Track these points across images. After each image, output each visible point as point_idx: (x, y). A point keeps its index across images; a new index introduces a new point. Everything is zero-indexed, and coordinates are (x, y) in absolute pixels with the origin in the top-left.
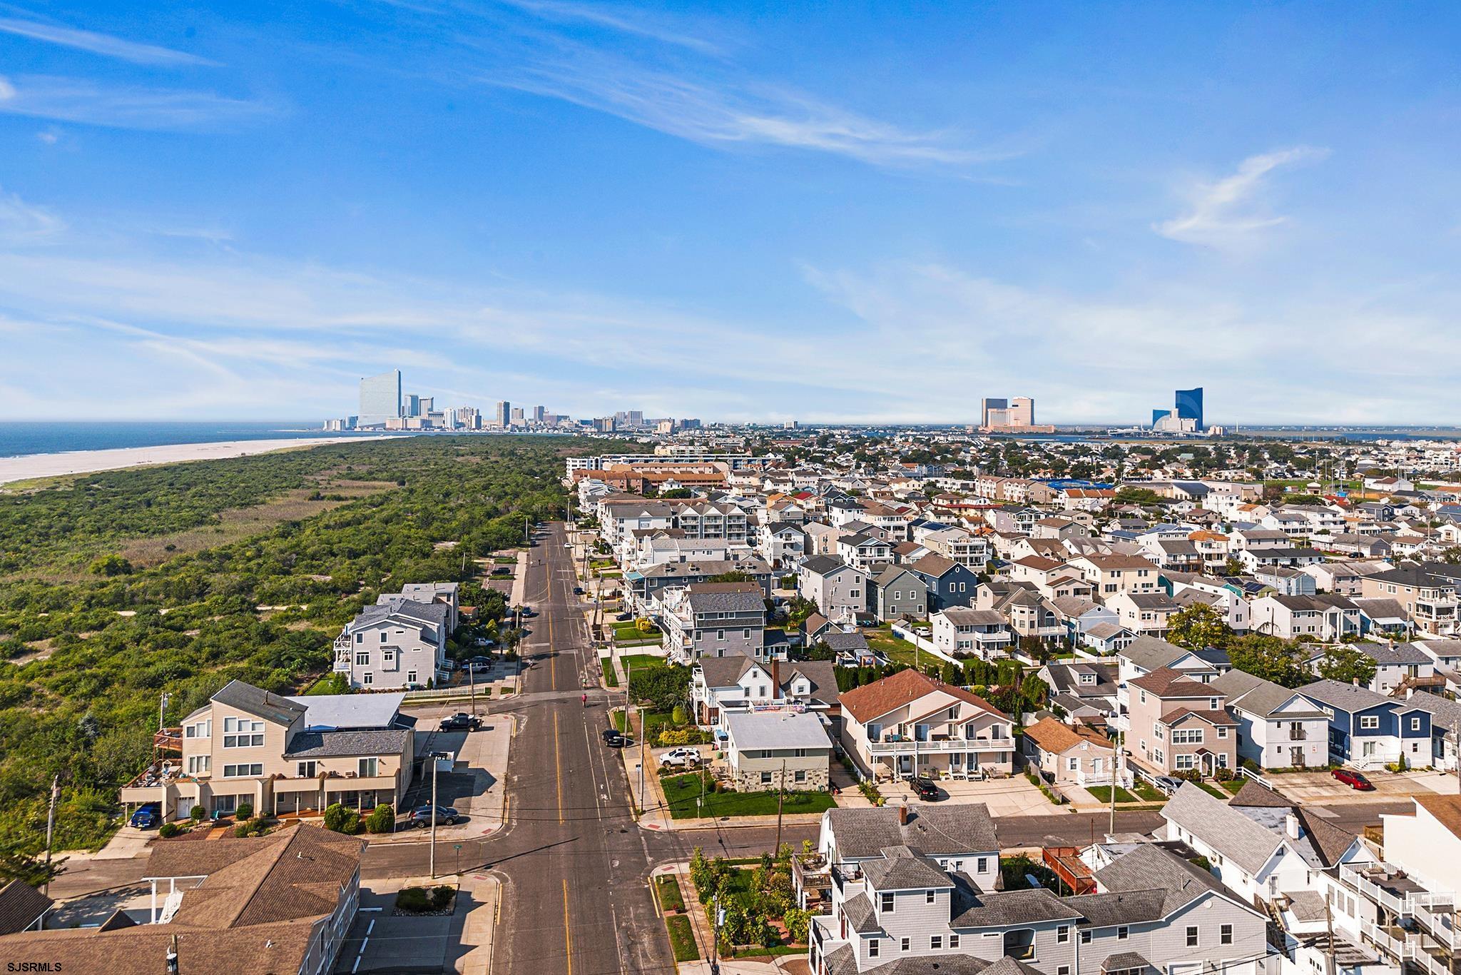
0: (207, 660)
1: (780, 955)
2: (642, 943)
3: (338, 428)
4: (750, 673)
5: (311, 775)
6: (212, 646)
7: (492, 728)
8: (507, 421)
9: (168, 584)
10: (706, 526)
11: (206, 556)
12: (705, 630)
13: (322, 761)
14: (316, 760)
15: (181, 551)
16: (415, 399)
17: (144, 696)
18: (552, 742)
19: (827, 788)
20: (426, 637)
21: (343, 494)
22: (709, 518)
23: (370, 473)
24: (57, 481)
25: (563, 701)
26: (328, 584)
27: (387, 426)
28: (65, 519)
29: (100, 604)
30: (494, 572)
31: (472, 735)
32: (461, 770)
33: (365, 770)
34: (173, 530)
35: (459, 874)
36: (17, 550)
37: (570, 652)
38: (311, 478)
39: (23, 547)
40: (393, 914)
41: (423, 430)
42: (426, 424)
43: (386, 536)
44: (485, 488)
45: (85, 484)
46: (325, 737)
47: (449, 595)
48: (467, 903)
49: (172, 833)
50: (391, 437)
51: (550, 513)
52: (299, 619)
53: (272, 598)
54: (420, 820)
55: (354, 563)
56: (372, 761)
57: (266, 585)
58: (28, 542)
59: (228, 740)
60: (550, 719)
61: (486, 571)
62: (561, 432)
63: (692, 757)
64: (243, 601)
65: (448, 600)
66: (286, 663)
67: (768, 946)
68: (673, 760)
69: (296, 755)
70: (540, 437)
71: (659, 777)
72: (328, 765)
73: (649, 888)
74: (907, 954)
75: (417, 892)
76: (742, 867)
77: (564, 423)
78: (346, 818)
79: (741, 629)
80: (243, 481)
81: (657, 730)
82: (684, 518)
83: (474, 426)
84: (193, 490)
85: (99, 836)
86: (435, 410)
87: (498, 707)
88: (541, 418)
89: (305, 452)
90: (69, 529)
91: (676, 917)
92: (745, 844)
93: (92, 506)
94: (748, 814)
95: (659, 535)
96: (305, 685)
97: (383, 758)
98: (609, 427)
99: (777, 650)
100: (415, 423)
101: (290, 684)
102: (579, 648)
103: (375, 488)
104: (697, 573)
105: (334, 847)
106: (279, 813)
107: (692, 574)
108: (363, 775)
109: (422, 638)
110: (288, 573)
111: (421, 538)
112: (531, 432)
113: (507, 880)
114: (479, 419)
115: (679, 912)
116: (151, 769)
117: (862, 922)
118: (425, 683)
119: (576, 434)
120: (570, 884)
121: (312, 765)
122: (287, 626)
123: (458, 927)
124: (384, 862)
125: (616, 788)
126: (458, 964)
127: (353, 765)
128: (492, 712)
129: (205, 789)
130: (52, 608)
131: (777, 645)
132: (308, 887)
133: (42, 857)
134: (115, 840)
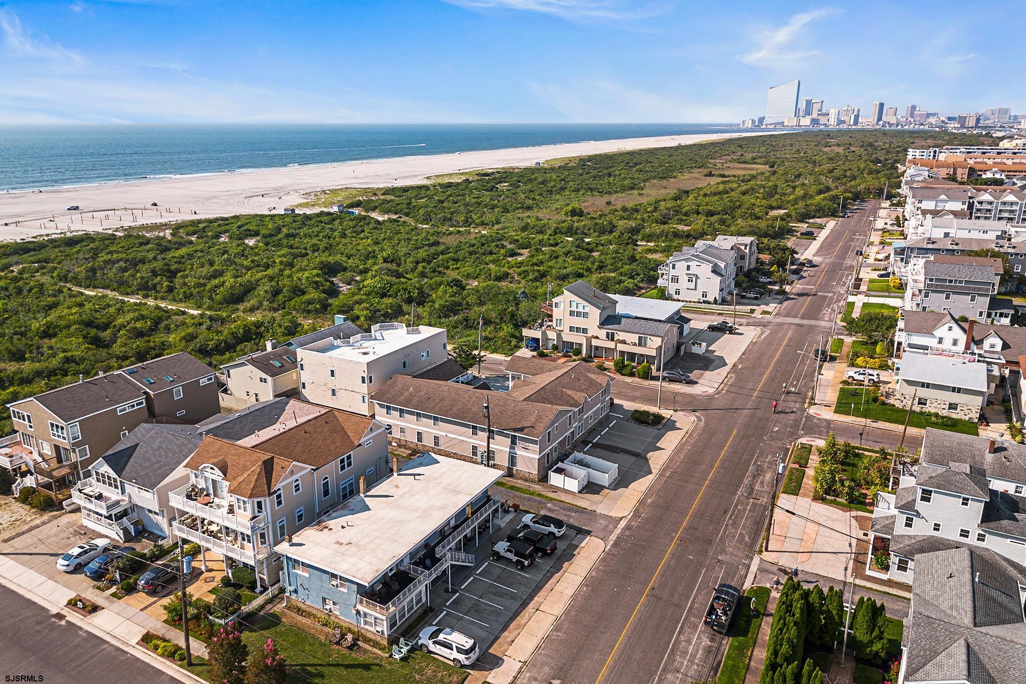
0: (596, 270)
1: (857, 510)
2: (764, 476)
3: (750, 126)
4: (946, 327)
5: (612, 340)
6: (600, 262)
7: (742, 334)
8: (880, 119)
9: (596, 224)
10: (1001, 211)
11: (625, 209)
12: (933, 291)
13: (619, 333)
14: (615, 332)
15: (614, 205)
16: (809, 103)
17: (558, 285)
18: (776, 350)
19: (976, 420)
20: (716, 271)
21: (726, 173)
22: (1005, 203)
23: (754, 158)
24: (570, 160)
25: (801, 326)
26: (685, 232)
27: (785, 124)
28: (563, 183)
29: (561, 232)
30: (802, 234)
31: (727, 336)
32: (708, 355)
33: (641, 343)
34: (616, 192)
35: (675, 411)
36: (534, 199)
37: (826, 294)
38: (712, 161)
39: (537, 197)
40: (628, 421)
41: (811, 127)
42: (815, 122)
43: (738, 203)
44: (831, 171)
45: (584, 162)
46: (623, 320)
47: (746, 245)
48: (671, 426)
49: (542, 355)
50: (785, 132)
51: (871, 193)
52: (656, 251)
53: (649, 238)
54: (667, 377)
55: (707, 220)
56: (645, 338)
57: (647, 230)
58: (541, 194)
60: (784, 336)
61: (797, 232)
62: (926, 127)
63: (871, 377)
64: (629, 238)
65: (745, 249)
66: (635, 277)
67: (850, 503)
68: (857, 377)
69: (605, 327)
70: (904, 132)
71: (841, 386)
72: (621, 336)
73: (789, 449)
74: (936, 533)
75: (646, 413)
76: (866, 453)
77: (932, 120)
78: (624, 366)
79: (968, 294)
80: (668, 163)
81: (856, 355)
82: (981, 203)
83: (852, 123)
84: (638, 167)
85: (511, 350)
86: (824, 111)
87: (754, 322)
88: (912, 115)
89: (718, 143)
90: (563, 189)
91: (797, 469)
92: (879, 440)
93: (581, 175)
94: (896, 422)
95: (944, 215)
96: (643, 291)
97: (652, 338)
98: (972, 123)
99: (1001, 315)
100: (806, 121)
101: (634, 289)
102: (834, 293)
103: (752, 169)
104: (955, 247)
105: (593, 376)
106: (595, 357)
107: (950, 247)
108: (640, 345)
109: (712, 272)
110: (665, 223)
111: (762, 206)
112: (900, 127)
113: (701, 420)
114: (857, 117)
115: (801, 466)
116: (539, 321)
117: (903, 503)
118: (712, 300)
119: (937, 129)
120: (738, 433)
121: (613, 334)
122: (648, 256)
123: (659, 437)
124: (638, 394)
125: (805, 385)
126: (649, 455)
127: (634, 338)
128: (748, 324)
129: (559, 336)
130: (537, 233)
131: (1002, 311)
132: (569, 392)
133: (476, 352)
134: (518, 353)
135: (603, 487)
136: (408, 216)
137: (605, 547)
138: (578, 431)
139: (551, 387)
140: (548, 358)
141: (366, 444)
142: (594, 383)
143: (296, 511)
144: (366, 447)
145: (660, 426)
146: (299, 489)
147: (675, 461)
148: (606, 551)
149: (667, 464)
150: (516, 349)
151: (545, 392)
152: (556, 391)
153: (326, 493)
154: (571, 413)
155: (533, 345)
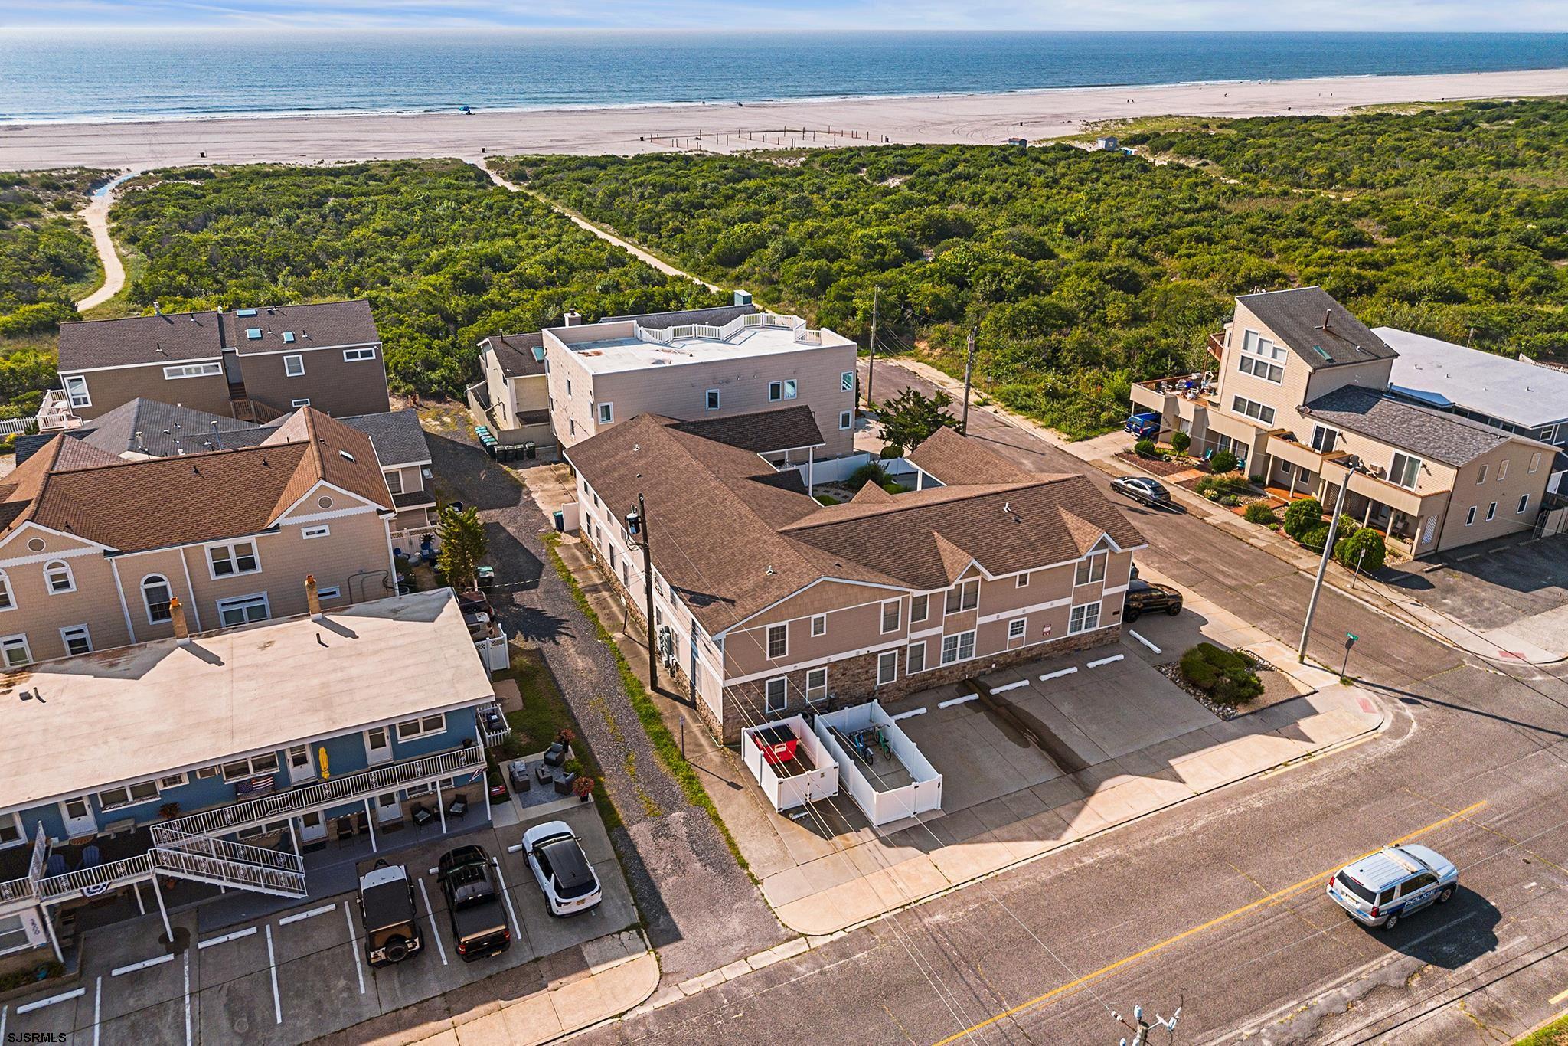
5: (1324, 449)
13: (1349, 435)
14: (1338, 430)
33: (1398, 473)
35: (1346, 680)
40: (1160, 668)
46: (1382, 404)
56: (1412, 463)
59: (1246, 362)
69: (1315, 412)
72: (1350, 443)
78: (1313, 525)
85: (1090, 429)
97: (1438, 467)
105: (1071, 520)
108: (1390, 478)
113: (1402, 735)
116: (1195, 376)
121: (1332, 434)
124: (1288, 605)
126: (1114, 782)
127: (1385, 457)
129: (1203, 416)
132: (944, 544)
134: (1102, 439)
135: (864, 822)
136: (1218, 162)
137: (642, 1004)
138: (942, 651)
139: (906, 520)
140: (1155, 464)
141: (304, 531)
142: (1060, 539)
143: (63, 631)
144: (305, 537)
145: (1241, 710)
146: (66, 585)
147: (1165, 826)
148: (625, 1018)
149: (1127, 828)
150: (1106, 430)
151: (872, 528)
152: (911, 531)
153: (160, 610)
154: (899, 598)
155: (1142, 427)
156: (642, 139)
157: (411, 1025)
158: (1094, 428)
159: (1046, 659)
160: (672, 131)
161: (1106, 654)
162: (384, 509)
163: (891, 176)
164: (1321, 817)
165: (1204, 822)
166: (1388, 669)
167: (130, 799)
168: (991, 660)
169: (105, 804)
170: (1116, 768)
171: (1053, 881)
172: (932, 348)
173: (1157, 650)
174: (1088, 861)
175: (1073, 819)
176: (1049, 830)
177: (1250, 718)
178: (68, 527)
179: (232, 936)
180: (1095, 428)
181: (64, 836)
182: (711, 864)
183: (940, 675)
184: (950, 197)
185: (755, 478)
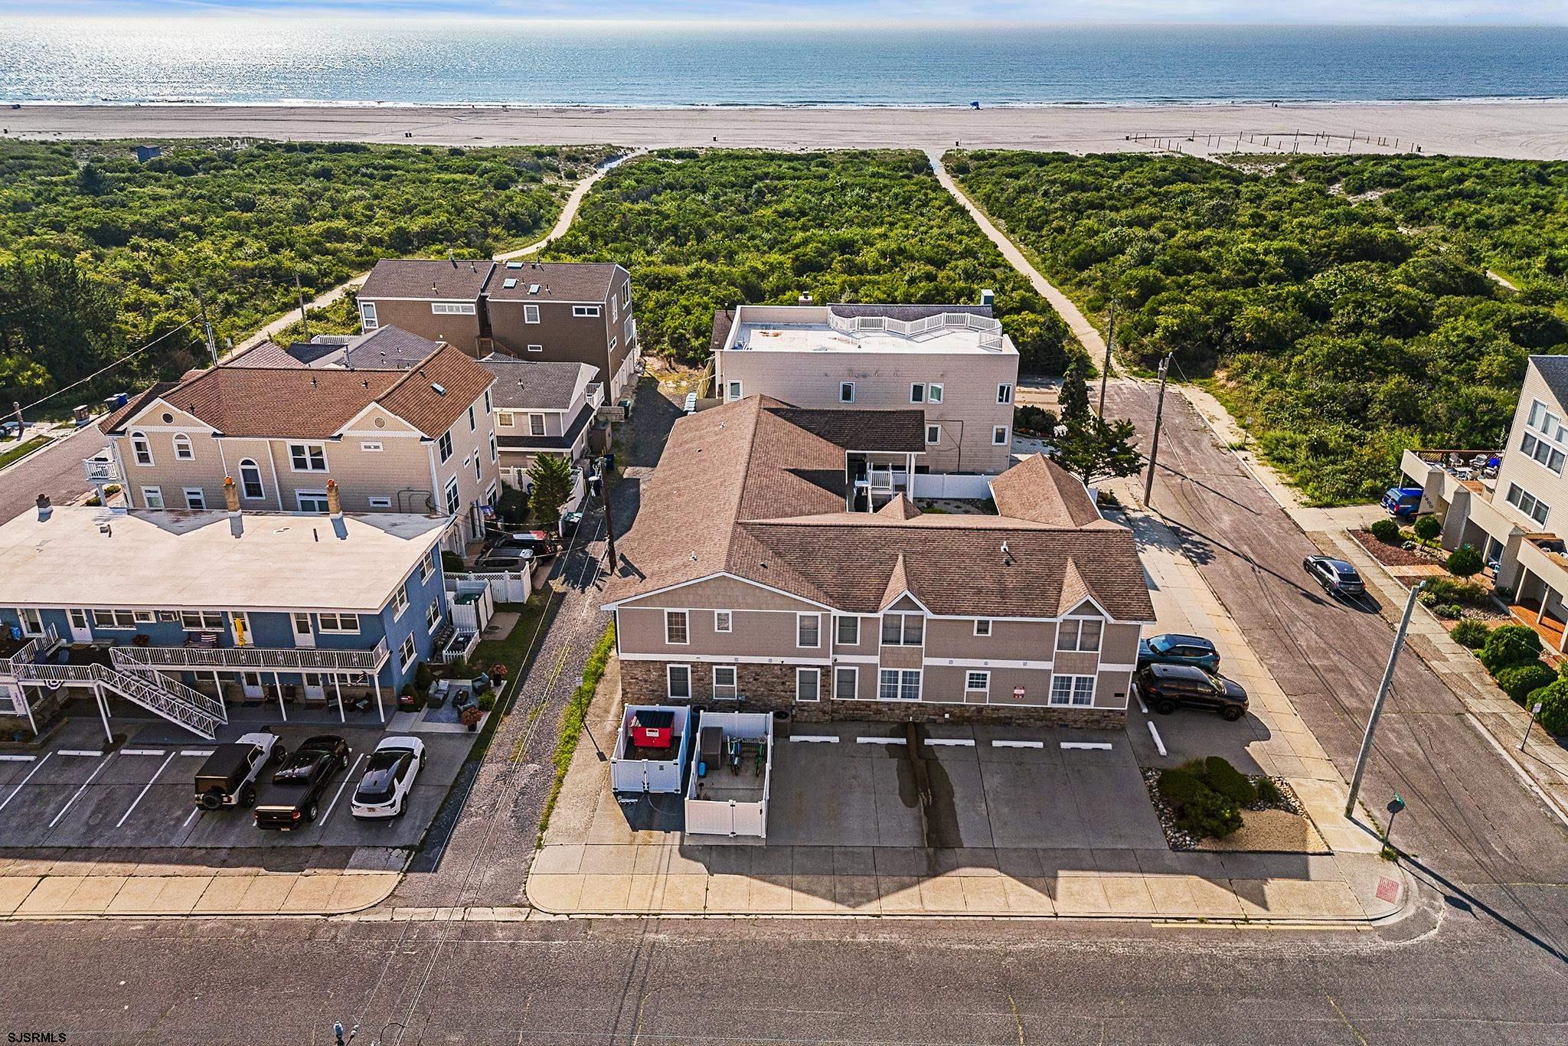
59: (1529, 441)
134: (1352, 509)
137: (353, 913)
138: (879, 683)
139: (880, 538)
140: (1390, 549)
141: (363, 444)
142: (1043, 593)
143: (186, 490)
144: (363, 450)
145: (1206, 845)
146: (188, 454)
147: (983, 935)
148: (330, 919)
149: (939, 922)
150: (1363, 500)
151: (837, 537)
152: (876, 549)
153: (253, 489)
154: (819, 614)
155: (1398, 503)
156: (1127, 138)
157: (194, 863)
158: (1348, 495)
159: (1019, 725)
160: (1171, 131)
161: (1095, 739)
162: (426, 436)
163: (1372, 189)
164: (1187, 990)
165: (1032, 946)
166: (1467, 857)
167: (116, 624)
168: (943, 709)
169: (99, 623)
170: (987, 858)
171: (805, 944)
172: (1229, 379)
173: (1163, 750)
174: (862, 938)
175: (888, 893)
176: (853, 895)
177: (1208, 857)
178: (192, 408)
179: (146, 752)
180: (1347, 497)
181: (70, 639)
182: (518, 818)
183: (878, 709)
184: (1429, 216)
185: (796, 472)
